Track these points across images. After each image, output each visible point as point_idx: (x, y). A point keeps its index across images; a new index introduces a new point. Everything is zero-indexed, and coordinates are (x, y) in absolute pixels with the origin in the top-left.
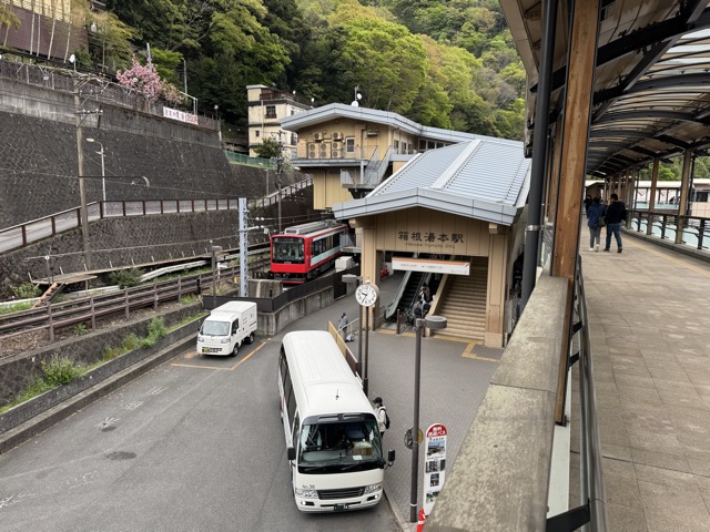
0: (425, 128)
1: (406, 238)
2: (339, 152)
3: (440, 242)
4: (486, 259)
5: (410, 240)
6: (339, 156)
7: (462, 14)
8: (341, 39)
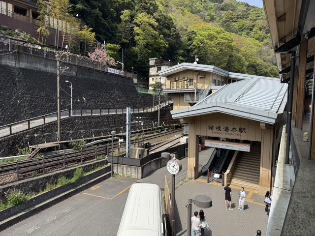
0: (230, 73)
1: (212, 129)
2: (186, 86)
3: (232, 132)
4: (260, 143)
5: (215, 130)
6: (185, 88)
7: (254, 23)
8: (193, 36)
